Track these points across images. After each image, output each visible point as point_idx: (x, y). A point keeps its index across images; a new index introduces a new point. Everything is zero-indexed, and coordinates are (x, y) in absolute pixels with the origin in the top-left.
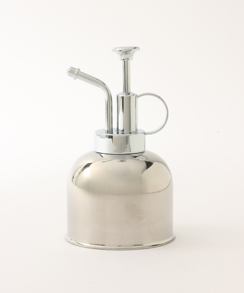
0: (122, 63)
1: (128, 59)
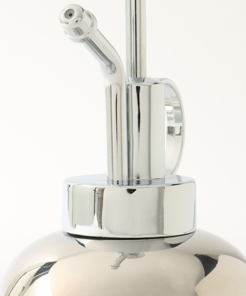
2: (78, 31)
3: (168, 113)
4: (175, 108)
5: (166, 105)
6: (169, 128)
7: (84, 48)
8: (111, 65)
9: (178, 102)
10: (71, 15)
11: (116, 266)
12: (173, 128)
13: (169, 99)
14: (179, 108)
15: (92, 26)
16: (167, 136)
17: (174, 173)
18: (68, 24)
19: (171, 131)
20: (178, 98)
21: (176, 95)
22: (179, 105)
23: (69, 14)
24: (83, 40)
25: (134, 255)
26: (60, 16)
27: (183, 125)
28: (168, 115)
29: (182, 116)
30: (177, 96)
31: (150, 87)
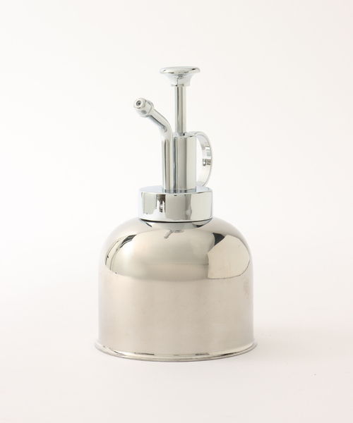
0: (174, 90)
1: (183, 85)
2: (144, 112)
7: (149, 120)
8: (164, 127)
11: (167, 237)
15: (151, 108)
23: (139, 103)
24: (147, 116)
25: (178, 231)
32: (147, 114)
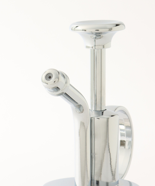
2: (56, 89)
3: (121, 130)
4: (127, 127)
5: (120, 124)
6: (121, 141)
8: (79, 107)
9: (129, 123)
10: (50, 77)
12: (124, 141)
13: (122, 120)
14: (130, 127)
15: (66, 83)
16: (120, 147)
17: (122, 178)
18: (47, 84)
19: (123, 143)
20: (129, 119)
21: (127, 118)
22: (130, 125)
23: (49, 77)
24: (60, 95)
26: (42, 78)
27: (132, 140)
28: (121, 132)
29: (132, 133)
30: (129, 118)
31: (108, 119)
32: (60, 92)
